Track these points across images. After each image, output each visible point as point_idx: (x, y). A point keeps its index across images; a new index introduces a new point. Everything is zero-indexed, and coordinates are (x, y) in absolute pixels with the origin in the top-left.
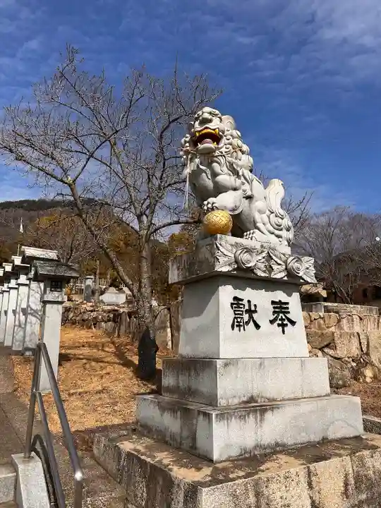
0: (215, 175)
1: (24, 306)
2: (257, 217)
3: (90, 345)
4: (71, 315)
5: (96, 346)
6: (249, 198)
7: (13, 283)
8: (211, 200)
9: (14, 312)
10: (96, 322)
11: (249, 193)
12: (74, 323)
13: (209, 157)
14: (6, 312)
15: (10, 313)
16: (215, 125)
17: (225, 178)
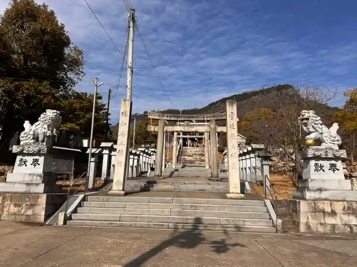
0: (308, 129)
1: (254, 165)
2: (325, 139)
3: (282, 181)
4: (273, 169)
5: (285, 182)
6: (322, 133)
7: (248, 156)
8: (308, 136)
9: (249, 168)
10: (285, 172)
11: (321, 132)
12: (274, 173)
13: (306, 125)
14: (245, 169)
15: (248, 169)
16: (306, 115)
17: (311, 129)
